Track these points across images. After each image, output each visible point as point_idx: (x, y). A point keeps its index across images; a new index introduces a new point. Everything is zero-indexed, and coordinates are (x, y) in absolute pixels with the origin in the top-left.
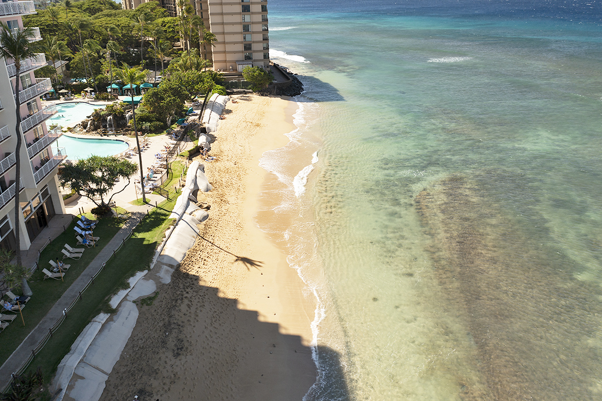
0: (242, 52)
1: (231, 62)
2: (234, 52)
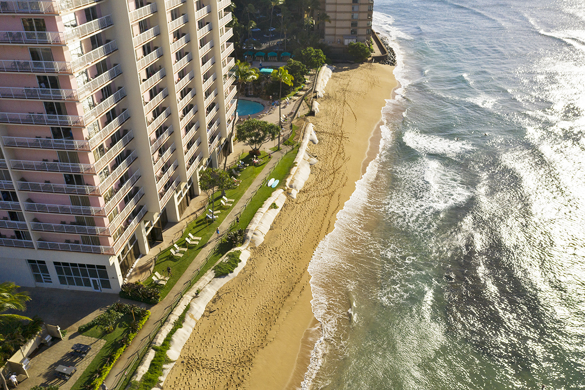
1: (339, 35)
2: (343, 28)
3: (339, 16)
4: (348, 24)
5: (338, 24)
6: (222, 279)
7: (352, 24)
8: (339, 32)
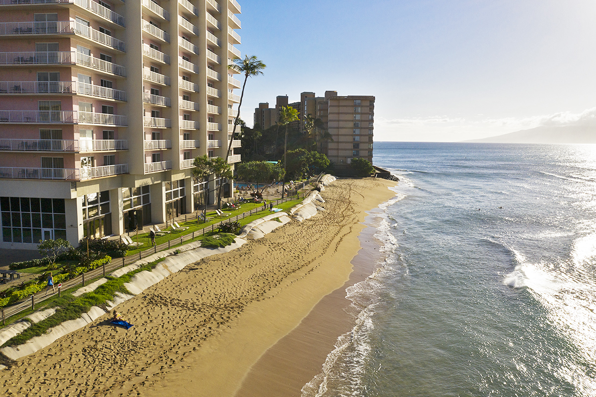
0: (352, 150)
1: (343, 157)
2: (346, 150)
3: (342, 139)
4: (351, 146)
5: (341, 146)
6: (210, 250)
7: (354, 146)
8: (341, 153)
